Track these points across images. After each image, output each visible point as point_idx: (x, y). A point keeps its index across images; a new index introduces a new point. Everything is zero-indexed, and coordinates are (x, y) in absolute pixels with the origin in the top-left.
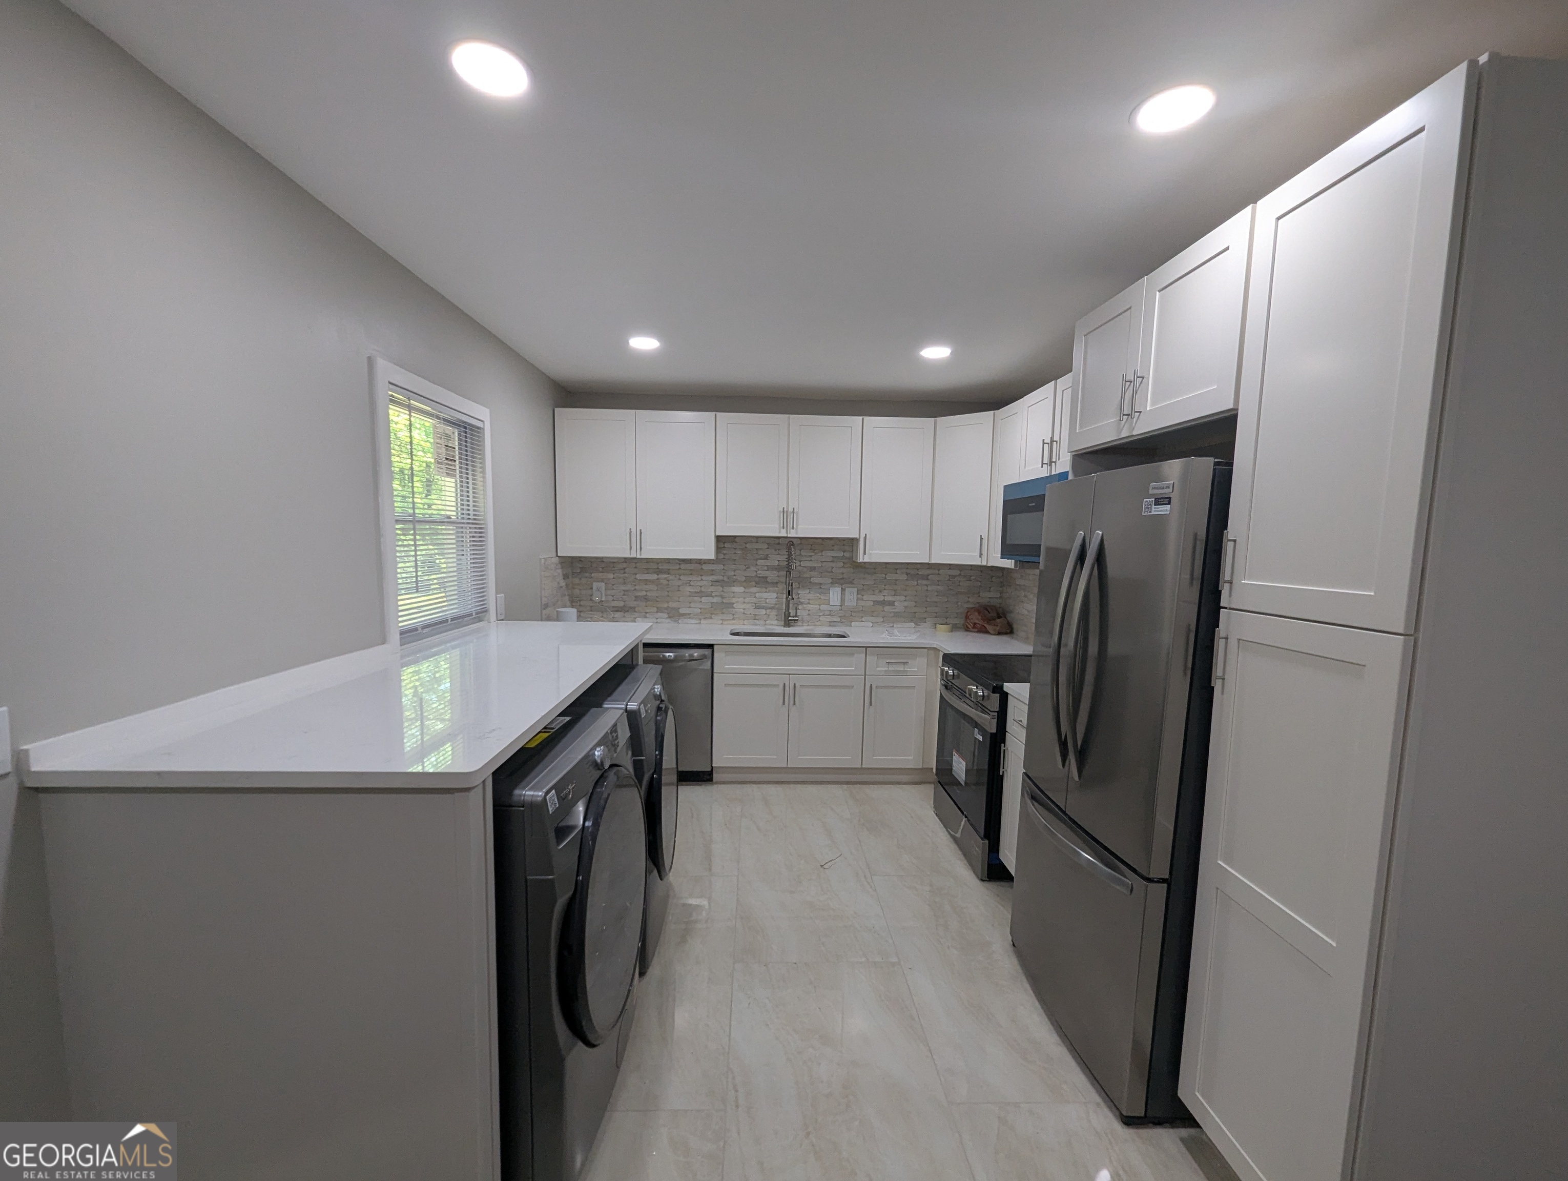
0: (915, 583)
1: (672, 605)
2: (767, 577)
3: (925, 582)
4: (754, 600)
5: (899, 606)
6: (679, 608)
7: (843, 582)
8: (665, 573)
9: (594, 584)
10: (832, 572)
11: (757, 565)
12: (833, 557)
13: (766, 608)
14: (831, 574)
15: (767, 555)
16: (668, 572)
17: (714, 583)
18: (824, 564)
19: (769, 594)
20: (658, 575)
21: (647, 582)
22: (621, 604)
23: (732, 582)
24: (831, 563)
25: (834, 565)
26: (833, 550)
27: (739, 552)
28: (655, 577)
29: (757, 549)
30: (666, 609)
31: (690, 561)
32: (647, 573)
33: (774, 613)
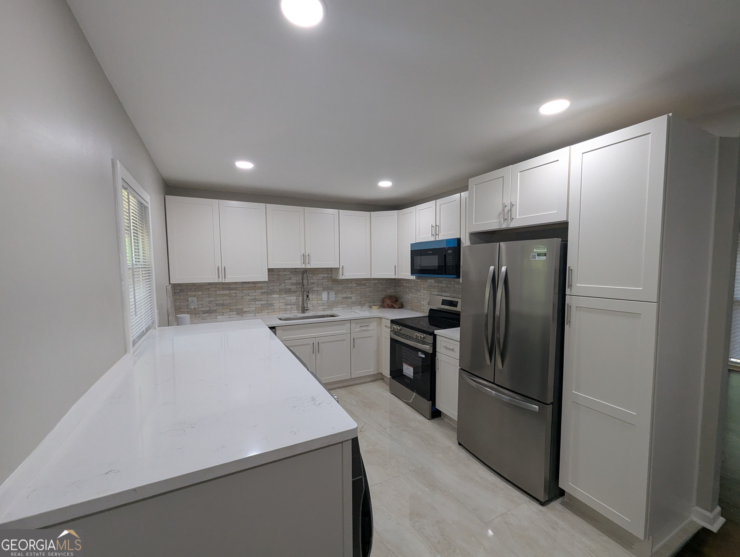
0: (360, 287)
1: (239, 307)
2: (291, 289)
3: (364, 287)
4: (284, 301)
5: (354, 299)
6: (243, 308)
7: (328, 289)
8: (234, 290)
9: (189, 298)
10: (323, 284)
11: (285, 283)
12: (323, 277)
13: (291, 305)
14: (322, 285)
15: (291, 277)
16: (235, 289)
17: (262, 293)
18: (319, 280)
19: (291, 297)
20: (230, 291)
21: (223, 295)
22: (208, 309)
23: (272, 292)
24: (322, 280)
25: (323, 281)
26: (323, 274)
27: (275, 277)
28: (227, 292)
29: (285, 275)
30: (235, 309)
31: (248, 283)
32: (223, 290)
33: (295, 307)
